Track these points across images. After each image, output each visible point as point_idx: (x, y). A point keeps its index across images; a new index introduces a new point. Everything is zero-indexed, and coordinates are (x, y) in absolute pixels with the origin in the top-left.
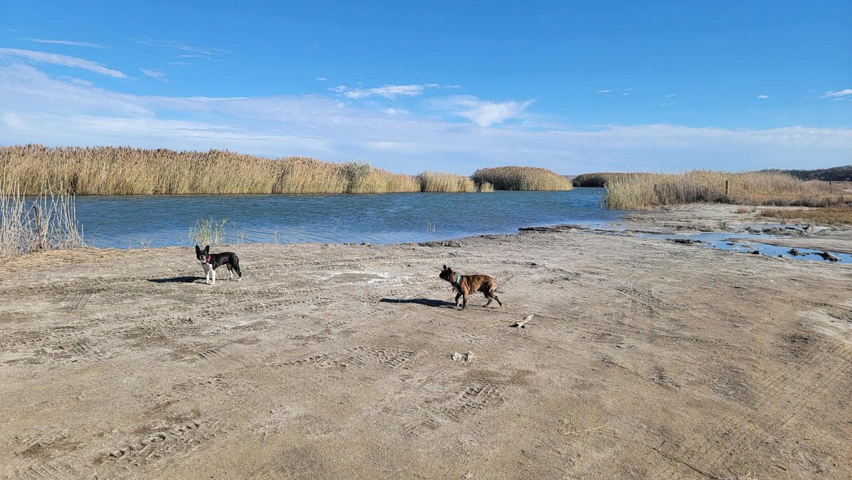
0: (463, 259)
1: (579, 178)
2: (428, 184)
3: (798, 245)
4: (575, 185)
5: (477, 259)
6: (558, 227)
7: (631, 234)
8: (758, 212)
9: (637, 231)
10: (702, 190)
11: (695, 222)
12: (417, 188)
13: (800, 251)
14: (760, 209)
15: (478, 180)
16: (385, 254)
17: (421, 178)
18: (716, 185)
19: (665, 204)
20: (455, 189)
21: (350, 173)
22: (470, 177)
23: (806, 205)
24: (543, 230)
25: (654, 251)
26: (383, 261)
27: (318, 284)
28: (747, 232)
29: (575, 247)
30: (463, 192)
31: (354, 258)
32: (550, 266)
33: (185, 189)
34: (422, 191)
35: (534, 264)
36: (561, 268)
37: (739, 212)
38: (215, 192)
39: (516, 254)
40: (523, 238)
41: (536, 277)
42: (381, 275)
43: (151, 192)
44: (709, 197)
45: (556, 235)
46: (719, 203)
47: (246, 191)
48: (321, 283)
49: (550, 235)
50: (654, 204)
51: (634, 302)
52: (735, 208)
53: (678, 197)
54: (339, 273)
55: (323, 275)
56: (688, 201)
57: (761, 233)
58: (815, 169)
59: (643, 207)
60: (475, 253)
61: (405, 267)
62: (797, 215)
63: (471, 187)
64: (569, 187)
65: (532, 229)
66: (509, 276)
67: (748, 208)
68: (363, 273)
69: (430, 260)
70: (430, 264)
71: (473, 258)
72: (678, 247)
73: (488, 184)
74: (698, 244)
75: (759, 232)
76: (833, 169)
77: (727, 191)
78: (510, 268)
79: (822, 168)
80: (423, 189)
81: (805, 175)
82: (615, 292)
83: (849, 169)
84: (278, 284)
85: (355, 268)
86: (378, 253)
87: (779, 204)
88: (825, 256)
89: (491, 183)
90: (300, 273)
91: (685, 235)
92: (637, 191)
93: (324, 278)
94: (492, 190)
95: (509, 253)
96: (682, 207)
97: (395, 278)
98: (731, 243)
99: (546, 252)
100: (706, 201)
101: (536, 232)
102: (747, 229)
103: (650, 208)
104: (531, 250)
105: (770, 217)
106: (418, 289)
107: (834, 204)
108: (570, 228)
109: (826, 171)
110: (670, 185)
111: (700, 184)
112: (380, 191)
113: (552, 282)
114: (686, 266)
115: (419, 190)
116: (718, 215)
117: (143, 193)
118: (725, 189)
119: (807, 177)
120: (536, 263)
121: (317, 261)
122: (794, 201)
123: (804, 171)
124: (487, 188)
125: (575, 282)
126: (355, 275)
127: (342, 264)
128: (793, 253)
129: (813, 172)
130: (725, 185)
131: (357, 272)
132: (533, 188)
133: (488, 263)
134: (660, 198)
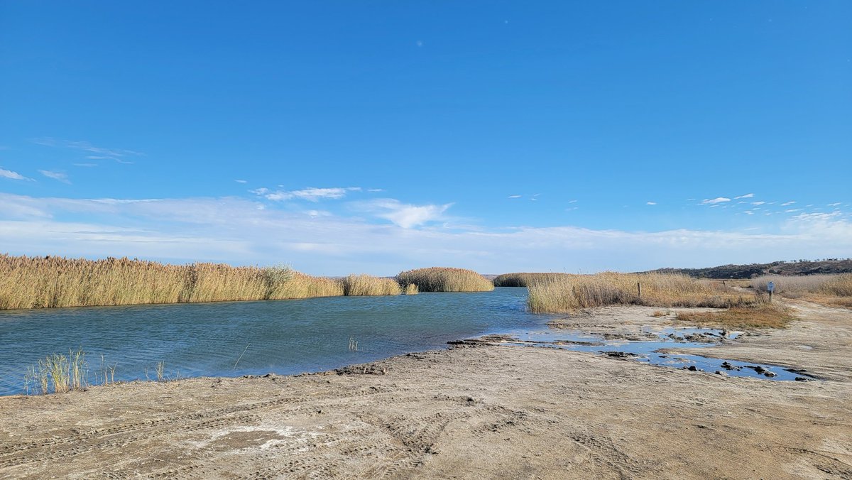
0: (386, 395)
1: (498, 278)
2: (352, 287)
3: (728, 356)
4: (495, 286)
5: (403, 395)
6: (488, 339)
7: (562, 345)
8: (672, 315)
9: (567, 342)
10: (617, 291)
11: (619, 328)
12: (340, 292)
13: (732, 364)
14: (675, 311)
15: (403, 282)
16: (290, 394)
17: (345, 282)
18: (628, 286)
19: (584, 307)
20: (379, 291)
21: (268, 278)
22: (395, 278)
23: (711, 306)
24: (473, 343)
25: (592, 370)
26: (287, 406)
27: (190, 458)
28: (671, 340)
29: (510, 368)
30: (387, 296)
31: (250, 403)
32: (489, 400)
33: (73, 300)
34: (345, 295)
35: (470, 400)
36: (502, 404)
37: (655, 316)
38: (110, 304)
39: (448, 383)
40: (453, 355)
41: (475, 421)
42: (281, 432)
43: (30, 306)
44: (624, 299)
45: (487, 350)
46: (634, 305)
47: (147, 301)
48: (196, 454)
49: (481, 350)
50: (574, 307)
51: (597, 459)
52: (651, 310)
53: (596, 299)
54: (223, 432)
55: (200, 438)
56: (606, 303)
57: (685, 340)
58: (703, 268)
59: (565, 310)
60: (401, 384)
61: (314, 414)
62: (709, 318)
63: (395, 289)
64: (490, 287)
65: (461, 343)
66: (444, 421)
67: (662, 310)
68: (258, 429)
69: (347, 399)
70: (347, 407)
71: (399, 392)
72: (613, 363)
73: (413, 286)
74: (632, 357)
75: (682, 339)
76: (718, 267)
77: (639, 293)
78: (444, 408)
79: (709, 267)
80: (346, 293)
81: (696, 274)
82: (570, 442)
83: (731, 268)
84: (131, 461)
85: (248, 421)
86: (283, 393)
87: (688, 306)
88: (759, 370)
89: (416, 284)
90: (168, 438)
91: (616, 345)
92: (558, 294)
93: (201, 445)
94: (416, 292)
95: (440, 381)
96: (602, 310)
97: (299, 436)
98: (662, 355)
99: (480, 376)
100: (622, 303)
101: (466, 346)
102: (670, 336)
103: (571, 311)
104: (464, 374)
105: (685, 320)
106: (328, 455)
107: (736, 305)
108: (499, 339)
109: (712, 269)
110: (587, 287)
111: (613, 286)
112: (300, 296)
113: (495, 428)
114: (634, 392)
115: (342, 293)
116: (637, 319)
117: (20, 308)
118: (637, 290)
119: (698, 275)
120: (473, 398)
121: (199, 412)
122: (699, 302)
123: (694, 270)
124: (412, 290)
125: (522, 427)
126: (245, 434)
127: (232, 415)
128: (726, 366)
129: (702, 270)
130: (637, 287)
131: (249, 429)
132: (457, 290)
133: (416, 400)
134: (580, 302)
